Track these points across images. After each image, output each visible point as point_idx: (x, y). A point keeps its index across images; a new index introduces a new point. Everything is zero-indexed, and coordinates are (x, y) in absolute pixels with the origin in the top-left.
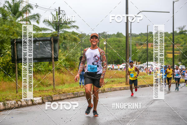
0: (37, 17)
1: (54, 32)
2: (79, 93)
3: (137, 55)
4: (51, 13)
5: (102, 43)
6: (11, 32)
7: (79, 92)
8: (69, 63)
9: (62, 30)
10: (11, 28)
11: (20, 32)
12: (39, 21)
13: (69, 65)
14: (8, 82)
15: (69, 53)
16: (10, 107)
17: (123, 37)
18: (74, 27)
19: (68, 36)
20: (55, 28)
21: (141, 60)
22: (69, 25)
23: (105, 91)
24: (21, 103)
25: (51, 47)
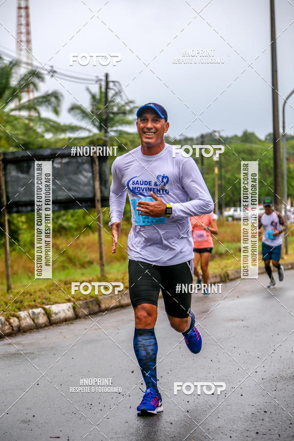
0: (53, 99)
1: (95, 134)
4: (88, 89)
9: (115, 128)
12: (59, 109)
17: (257, 141)
19: (129, 143)
20: (97, 124)
22: (130, 117)
23: (230, 277)
24: (20, 321)
25: (93, 172)
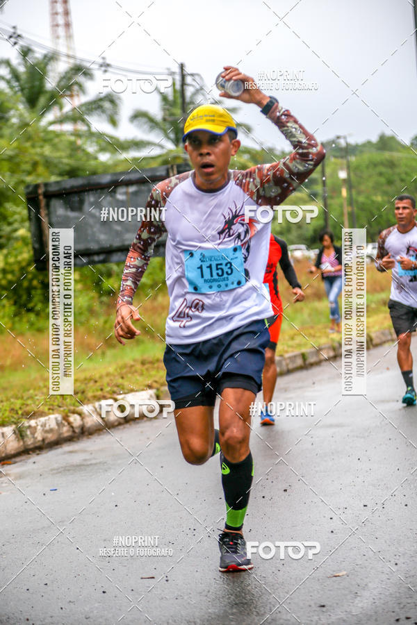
0: (107, 105)
1: (170, 151)
2: (285, 359)
5: (335, 173)
6: (26, 162)
7: (287, 355)
10: (26, 148)
11: (56, 161)
12: (116, 118)
14: (28, 334)
16: (43, 440)
17: (399, 147)
20: (172, 136)
23: (374, 342)
24: (83, 419)
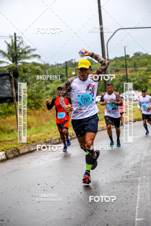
1: (11, 64)
3: (114, 84)
4: (5, 42)
5: (71, 73)
8: (33, 102)
9: (21, 61)
13: (33, 103)
15: (32, 89)
18: (35, 56)
19: (28, 68)
20: (11, 59)
21: (119, 90)
22: (28, 55)
25: (11, 84)
